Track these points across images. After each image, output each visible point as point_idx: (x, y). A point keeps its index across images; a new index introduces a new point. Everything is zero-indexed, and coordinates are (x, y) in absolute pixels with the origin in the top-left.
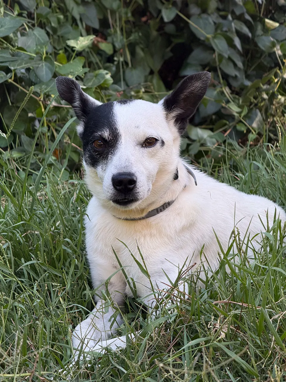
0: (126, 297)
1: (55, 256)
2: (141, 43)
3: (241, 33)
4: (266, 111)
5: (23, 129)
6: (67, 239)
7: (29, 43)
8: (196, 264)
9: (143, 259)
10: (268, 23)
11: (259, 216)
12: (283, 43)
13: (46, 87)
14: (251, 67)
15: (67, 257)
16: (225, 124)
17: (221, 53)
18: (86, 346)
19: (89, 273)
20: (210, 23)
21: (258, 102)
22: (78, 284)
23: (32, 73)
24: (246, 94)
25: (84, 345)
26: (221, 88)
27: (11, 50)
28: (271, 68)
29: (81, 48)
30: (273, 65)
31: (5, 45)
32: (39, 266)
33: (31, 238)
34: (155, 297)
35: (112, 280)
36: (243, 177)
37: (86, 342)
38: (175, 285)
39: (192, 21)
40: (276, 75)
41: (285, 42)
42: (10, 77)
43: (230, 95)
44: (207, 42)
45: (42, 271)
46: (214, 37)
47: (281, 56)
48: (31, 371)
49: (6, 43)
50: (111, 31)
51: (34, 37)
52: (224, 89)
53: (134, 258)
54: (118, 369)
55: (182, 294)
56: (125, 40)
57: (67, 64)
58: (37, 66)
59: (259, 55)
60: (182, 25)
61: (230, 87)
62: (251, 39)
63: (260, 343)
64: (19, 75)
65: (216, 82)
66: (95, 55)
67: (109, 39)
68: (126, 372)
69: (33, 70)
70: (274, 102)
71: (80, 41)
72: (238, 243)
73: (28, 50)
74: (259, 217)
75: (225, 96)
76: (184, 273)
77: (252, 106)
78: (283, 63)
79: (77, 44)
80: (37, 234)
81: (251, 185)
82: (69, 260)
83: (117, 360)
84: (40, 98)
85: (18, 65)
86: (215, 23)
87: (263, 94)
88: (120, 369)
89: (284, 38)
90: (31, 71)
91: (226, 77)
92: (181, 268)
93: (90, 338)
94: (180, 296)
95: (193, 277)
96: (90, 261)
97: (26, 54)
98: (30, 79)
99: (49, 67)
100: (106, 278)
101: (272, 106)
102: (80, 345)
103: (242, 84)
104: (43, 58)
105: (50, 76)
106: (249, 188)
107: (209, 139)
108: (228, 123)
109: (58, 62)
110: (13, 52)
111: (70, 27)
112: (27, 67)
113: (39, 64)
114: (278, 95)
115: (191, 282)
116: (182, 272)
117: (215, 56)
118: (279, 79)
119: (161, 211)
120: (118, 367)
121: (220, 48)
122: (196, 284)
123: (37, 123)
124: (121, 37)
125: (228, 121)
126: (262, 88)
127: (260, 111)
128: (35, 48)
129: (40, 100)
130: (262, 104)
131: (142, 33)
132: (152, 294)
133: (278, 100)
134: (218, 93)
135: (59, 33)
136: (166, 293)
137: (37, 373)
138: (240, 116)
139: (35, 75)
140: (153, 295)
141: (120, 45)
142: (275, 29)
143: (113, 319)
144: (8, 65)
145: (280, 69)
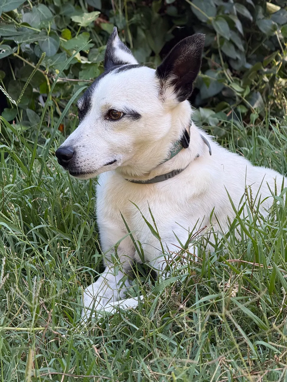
0: (135, 262)
1: (65, 221)
2: (143, 24)
3: (243, 16)
4: (267, 94)
5: (27, 104)
6: (77, 204)
7: (33, 20)
8: (206, 227)
9: (154, 221)
10: (270, 7)
11: (267, 183)
12: (284, 26)
13: (51, 61)
14: (251, 51)
15: (76, 223)
16: (226, 107)
17: (222, 35)
18: (98, 303)
19: (99, 238)
20: (212, 6)
21: (259, 85)
22: (87, 249)
23: (36, 49)
24: (247, 76)
25: (97, 303)
26: (222, 70)
27: (16, 25)
28: (271, 52)
29: (87, 24)
30: (274, 49)
31: (10, 21)
32: (49, 230)
33: (39, 205)
34: (165, 259)
35: (121, 245)
36: (249, 150)
37: (98, 299)
38: (186, 247)
39: (193, 3)
40: (277, 58)
41: (286, 25)
42: (15, 51)
43: (231, 77)
44: (208, 25)
45: (52, 236)
46: (216, 20)
47: (282, 39)
48: (45, 325)
49: (11, 18)
50: (113, 12)
51: (38, 13)
52: (225, 72)
53: (145, 220)
54: (130, 326)
55: (192, 256)
56: (127, 21)
57: (72, 39)
58: (42, 40)
59: (259, 39)
60: (184, 7)
61: (231, 69)
62: (252, 22)
63: (271, 302)
64: (23, 51)
65: (217, 65)
66: (97, 35)
67: (111, 20)
68: (138, 329)
69: (38, 45)
70: (275, 85)
71: (85, 17)
72: (250, 202)
73: (32, 25)
74: (268, 185)
75: (227, 78)
76: (194, 236)
77: (253, 89)
78: (284, 47)
79: (82, 20)
80: (45, 202)
81: (256, 159)
82: (77, 226)
83: (128, 318)
84: (45, 71)
85: (23, 40)
86: (217, 6)
87: (264, 77)
88: (132, 326)
89: (285, 22)
90: (36, 46)
91: (227, 59)
92: (191, 231)
93: (102, 296)
94: (190, 258)
95: (203, 240)
96: (99, 226)
97: (31, 29)
98: (34, 54)
99: (54, 43)
100: (115, 242)
101: (273, 89)
102: (92, 303)
103: (243, 67)
104: (48, 33)
105: (55, 51)
106: (254, 162)
107: (211, 118)
108: (228, 105)
109: (63, 38)
110: (18, 28)
111: (72, 7)
112: (32, 42)
113: (45, 38)
114: (279, 78)
115: (201, 245)
116: (192, 235)
117: (217, 39)
118: (279, 62)
119: (170, 177)
120: (130, 324)
121: (222, 31)
122: (205, 247)
123: (41, 99)
124: (123, 18)
125: (229, 103)
126: (262, 71)
127: (261, 94)
128: (39, 24)
129: (46, 74)
130: (263, 87)
131: (144, 14)
132: (161, 256)
133: (279, 83)
134: (219, 75)
135: (62, 13)
136: (176, 255)
137: (51, 328)
138: (243, 96)
139: (39, 50)
140: (163, 257)
141: (122, 26)
142: (276, 13)
143: (121, 283)
144: (13, 39)
145: (281, 52)
